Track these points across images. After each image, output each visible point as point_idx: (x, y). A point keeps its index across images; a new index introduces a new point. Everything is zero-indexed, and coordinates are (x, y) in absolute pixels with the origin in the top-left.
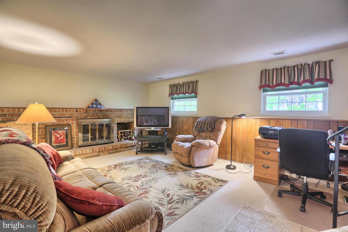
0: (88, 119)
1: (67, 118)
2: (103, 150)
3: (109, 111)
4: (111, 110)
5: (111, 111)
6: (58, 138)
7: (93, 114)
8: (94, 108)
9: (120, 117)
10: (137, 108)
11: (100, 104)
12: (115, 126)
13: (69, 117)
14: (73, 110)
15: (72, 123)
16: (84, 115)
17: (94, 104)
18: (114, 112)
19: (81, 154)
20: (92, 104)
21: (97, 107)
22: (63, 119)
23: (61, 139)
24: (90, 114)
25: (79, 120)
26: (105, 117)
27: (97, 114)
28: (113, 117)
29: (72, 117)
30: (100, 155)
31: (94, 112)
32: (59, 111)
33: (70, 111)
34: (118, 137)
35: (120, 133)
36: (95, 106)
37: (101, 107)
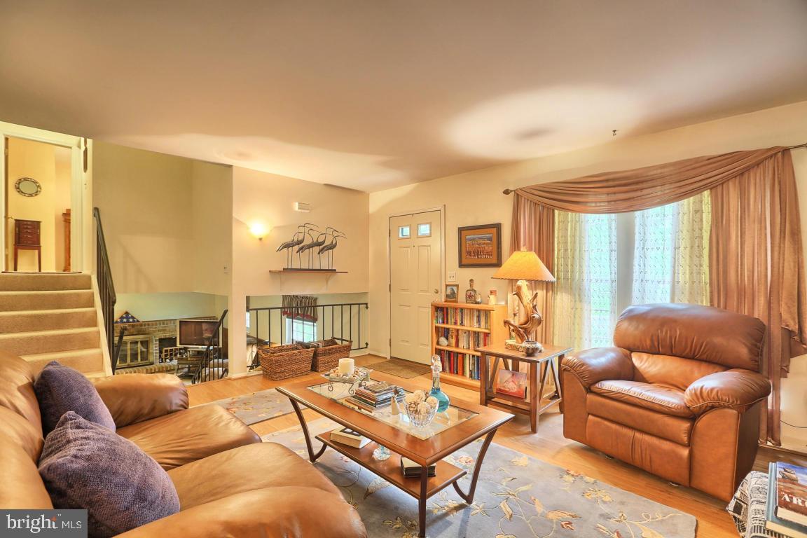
3: (145, 325)
4: (148, 323)
5: (149, 325)
9: (164, 330)
11: (133, 317)
12: (156, 344)
20: (122, 318)
21: (128, 322)
26: (140, 333)
28: (152, 332)
34: (160, 356)
35: (164, 352)
36: (125, 320)
37: (134, 321)
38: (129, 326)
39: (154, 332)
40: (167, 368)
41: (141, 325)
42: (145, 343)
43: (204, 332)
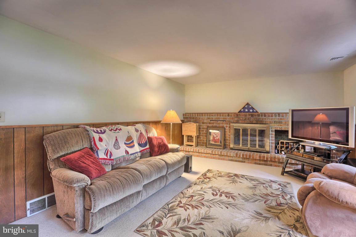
0: (239, 123)
1: (222, 122)
2: (248, 157)
3: (262, 115)
4: (265, 114)
5: (265, 116)
6: (215, 137)
7: (244, 118)
8: (246, 112)
9: (280, 122)
10: (293, 111)
11: (253, 108)
12: (272, 134)
13: (223, 121)
14: (225, 114)
15: (226, 127)
16: (236, 119)
17: (246, 108)
18: (269, 116)
19: (225, 155)
20: (244, 108)
21: (249, 112)
22: (219, 122)
23: (217, 139)
24: (241, 119)
25: (231, 124)
26: (258, 122)
27: (248, 118)
28: (269, 123)
29: (225, 121)
30: (244, 162)
31: (244, 116)
32: (215, 116)
33: (223, 116)
34: (276, 147)
35: (280, 143)
36: (246, 110)
37: (253, 112)
38: (249, 115)
39: (271, 123)
40: (279, 159)
41: (259, 115)
42: (262, 133)
43: (331, 135)
